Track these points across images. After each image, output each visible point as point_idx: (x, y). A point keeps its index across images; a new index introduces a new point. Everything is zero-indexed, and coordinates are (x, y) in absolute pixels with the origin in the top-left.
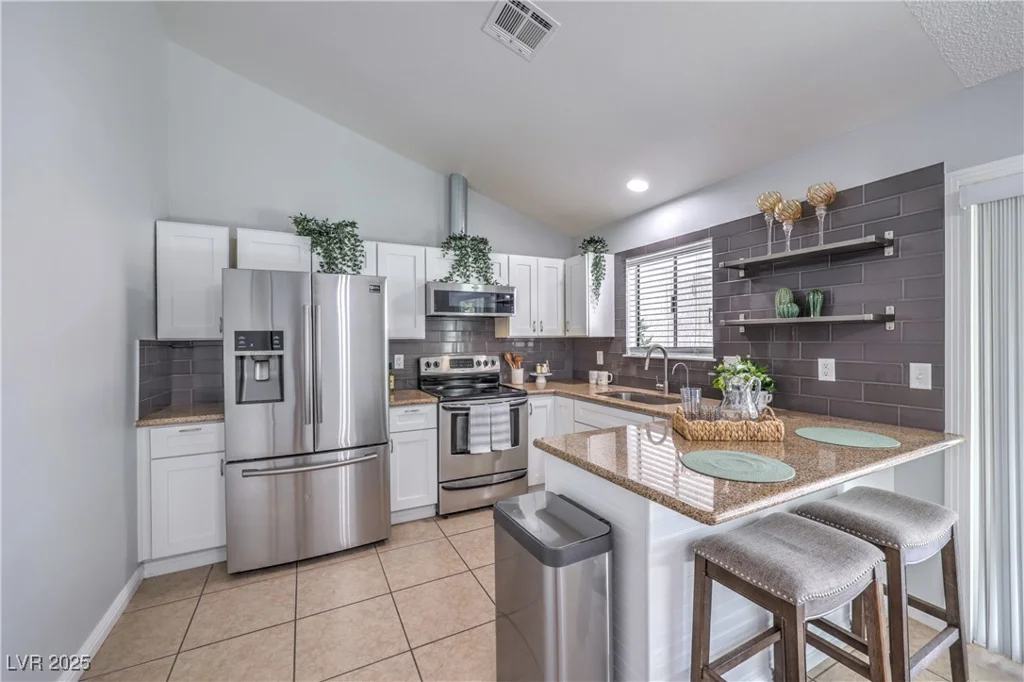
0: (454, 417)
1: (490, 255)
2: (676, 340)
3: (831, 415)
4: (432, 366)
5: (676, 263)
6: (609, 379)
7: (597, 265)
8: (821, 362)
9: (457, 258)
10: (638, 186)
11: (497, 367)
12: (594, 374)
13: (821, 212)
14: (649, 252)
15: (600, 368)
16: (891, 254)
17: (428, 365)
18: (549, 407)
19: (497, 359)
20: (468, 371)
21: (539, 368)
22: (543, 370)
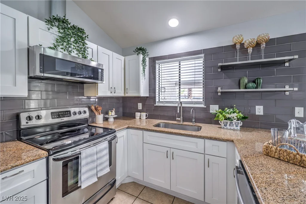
0: (65, 166)
1: (86, 42)
2: (180, 98)
3: (261, 128)
4: (34, 119)
5: (180, 64)
6: (146, 116)
7: (144, 61)
8: (257, 107)
9: (60, 35)
10: (174, 23)
11: (87, 115)
12: (138, 114)
13: (263, 45)
14: (169, 58)
15: (140, 111)
16: (288, 65)
17: (30, 118)
18: (125, 136)
19: (87, 109)
20: (66, 119)
21: (110, 113)
22: (112, 114)
